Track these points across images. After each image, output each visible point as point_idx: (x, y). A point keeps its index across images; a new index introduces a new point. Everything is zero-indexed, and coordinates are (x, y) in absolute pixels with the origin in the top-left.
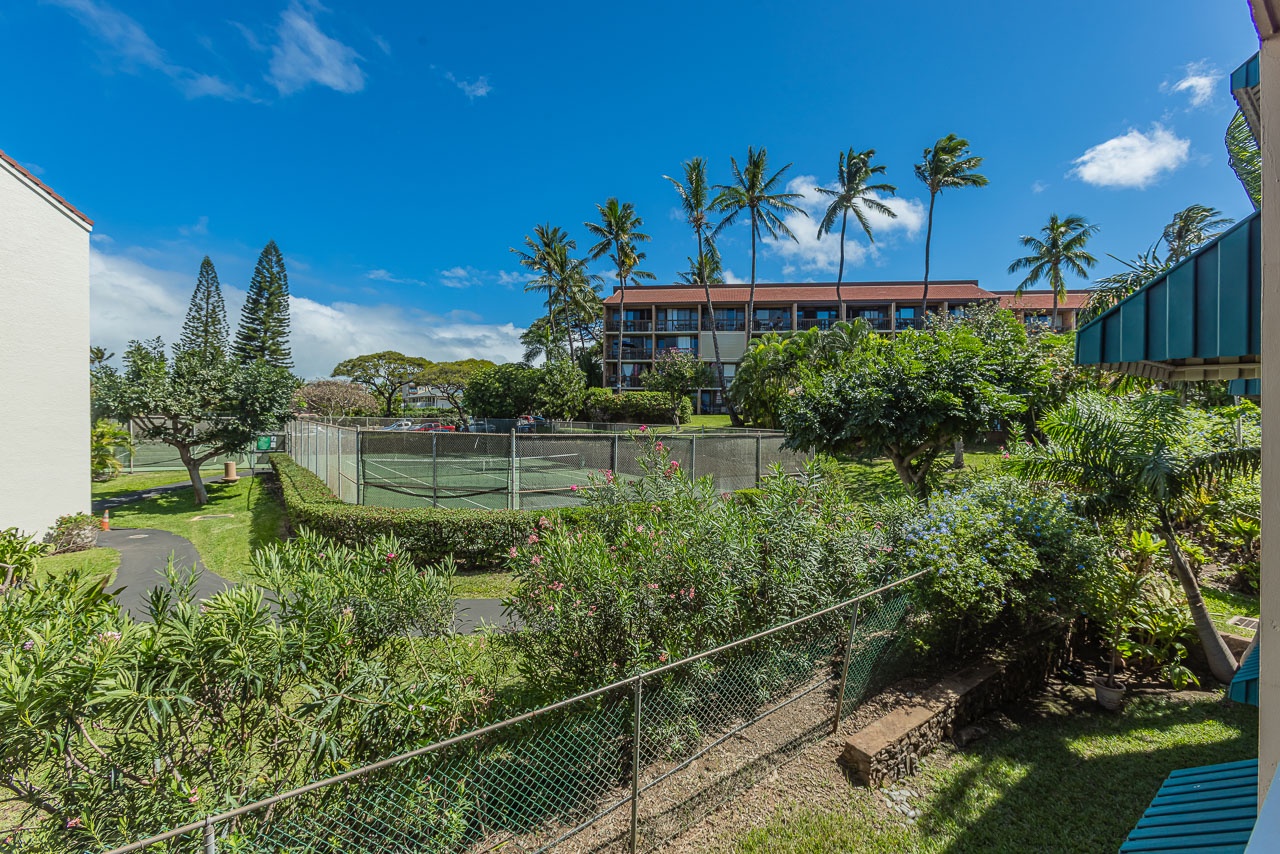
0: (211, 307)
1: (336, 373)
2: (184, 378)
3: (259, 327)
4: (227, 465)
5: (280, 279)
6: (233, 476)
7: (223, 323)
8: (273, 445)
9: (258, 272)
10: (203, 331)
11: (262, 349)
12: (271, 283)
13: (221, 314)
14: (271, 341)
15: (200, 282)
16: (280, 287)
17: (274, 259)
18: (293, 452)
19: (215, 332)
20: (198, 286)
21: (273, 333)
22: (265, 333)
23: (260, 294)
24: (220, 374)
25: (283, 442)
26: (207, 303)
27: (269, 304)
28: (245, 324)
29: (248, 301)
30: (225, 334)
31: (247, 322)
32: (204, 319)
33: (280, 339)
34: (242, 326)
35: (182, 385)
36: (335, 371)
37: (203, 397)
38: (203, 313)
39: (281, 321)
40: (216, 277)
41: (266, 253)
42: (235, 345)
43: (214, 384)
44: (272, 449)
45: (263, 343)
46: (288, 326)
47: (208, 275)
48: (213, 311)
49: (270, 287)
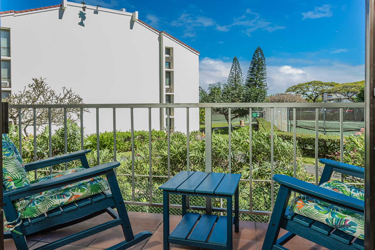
0: (237, 73)
1: (287, 91)
2: (226, 94)
3: (254, 77)
4: (241, 121)
5: (262, 60)
6: (243, 125)
7: (241, 77)
8: (258, 116)
9: (253, 58)
10: (234, 81)
11: (255, 84)
12: (258, 62)
13: (240, 75)
14: (259, 81)
15: (233, 65)
16: (262, 62)
17: (260, 53)
18: (266, 118)
19: (238, 81)
20: (232, 66)
21: (260, 79)
22: (257, 79)
23: (254, 65)
24: (238, 92)
25: (262, 115)
26: (236, 72)
27: (258, 69)
28: (249, 77)
29: (250, 69)
30: (242, 81)
31: (249, 76)
32: (234, 77)
33: (262, 80)
34: (248, 78)
35: (225, 96)
36: (287, 90)
37: (232, 99)
38: (234, 75)
39: (263, 74)
40: (238, 62)
41: (256, 51)
42: (245, 84)
43: (236, 95)
44: (258, 117)
45: (256, 82)
46: (266, 75)
47: (236, 62)
48: (238, 74)
49: (258, 63)
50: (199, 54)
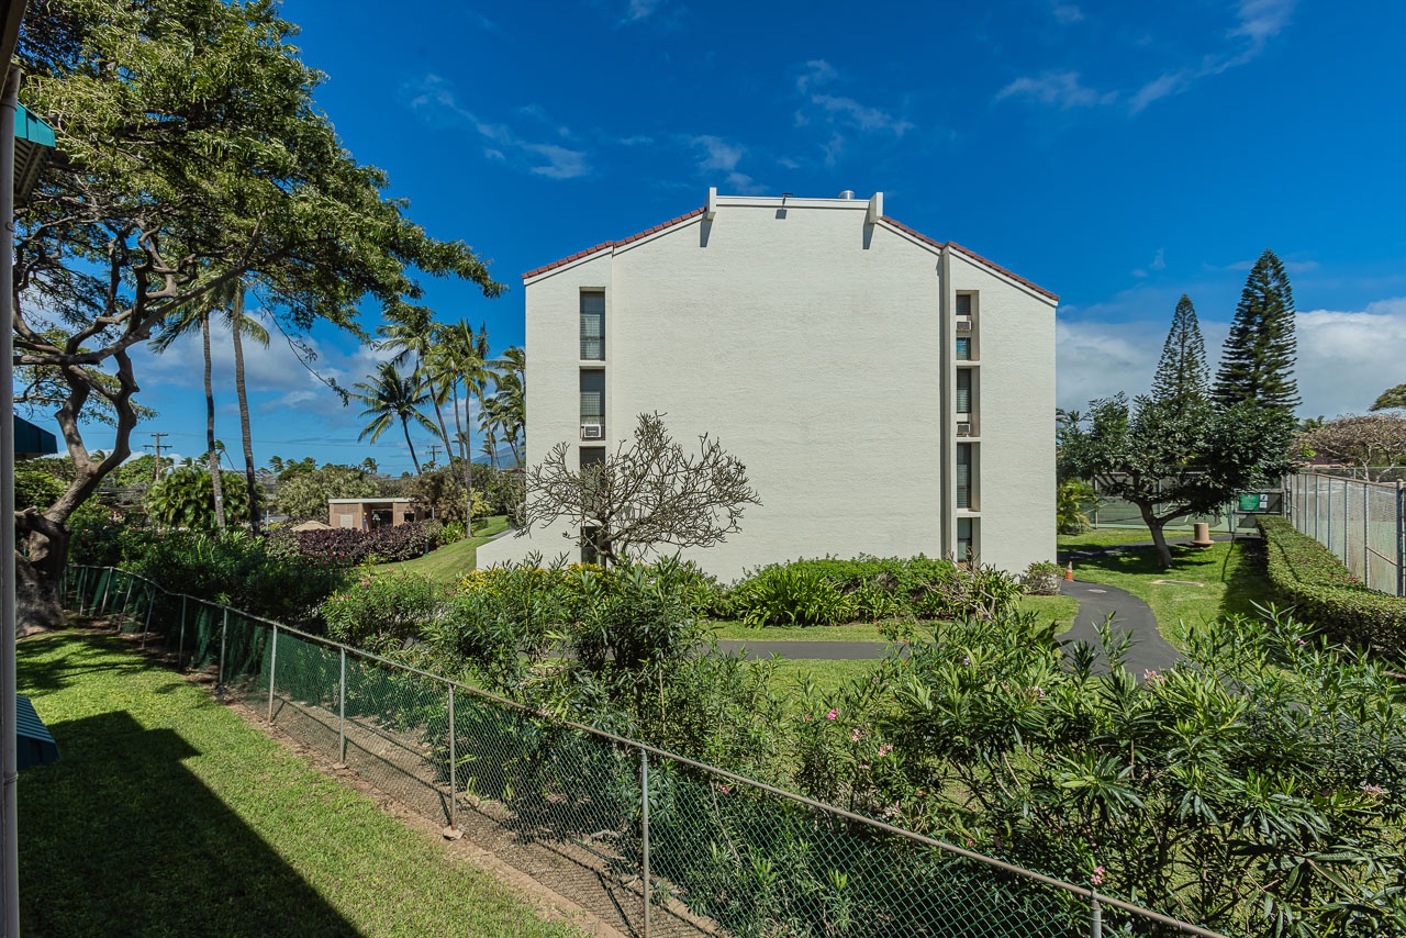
0: (1186, 350)
1: (1379, 405)
2: (1145, 432)
3: (1247, 362)
4: (1197, 528)
5: (1280, 296)
6: (1205, 539)
7: (1202, 365)
8: (1264, 505)
9: (1247, 294)
10: (1176, 378)
11: (1253, 387)
12: (1265, 305)
13: (1200, 355)
14: (1265, 376)
15: (1175, 324)
16: (1280, 305)
17: (1271, 272)
18: (1294, 515)
19: (1192, 377)
20: (1172, 330)
21: (1269, 365)
22: (1257, 367)
23: (1249, 321)
24: (1186, 424)
25: (1280, 502)
26: (1183, 346)
27: (1263, 330)
28: (1227, 361)
29: (1231, 333)
30: (1203, 378)
31: (1231, 359)
32: (1178, 365)
33: (1279, 371)
34: (1224, 365)
35: (1142, 440)
36: (1379, 402)
37: (1166, 451)
38: (1178, 358)
39: (1281, 349)
40: (1194, 315)
41: (1259, 268)
42: (1216, 388)
43: (1178, 436)
44: (1262, 509)
45: (1254, 379)
46: (1293, 352)
47: (1184, 314)
48: (1190, 354)
49: (1265, 309)
50: (1056, 303)
